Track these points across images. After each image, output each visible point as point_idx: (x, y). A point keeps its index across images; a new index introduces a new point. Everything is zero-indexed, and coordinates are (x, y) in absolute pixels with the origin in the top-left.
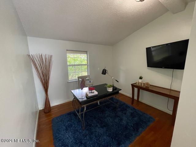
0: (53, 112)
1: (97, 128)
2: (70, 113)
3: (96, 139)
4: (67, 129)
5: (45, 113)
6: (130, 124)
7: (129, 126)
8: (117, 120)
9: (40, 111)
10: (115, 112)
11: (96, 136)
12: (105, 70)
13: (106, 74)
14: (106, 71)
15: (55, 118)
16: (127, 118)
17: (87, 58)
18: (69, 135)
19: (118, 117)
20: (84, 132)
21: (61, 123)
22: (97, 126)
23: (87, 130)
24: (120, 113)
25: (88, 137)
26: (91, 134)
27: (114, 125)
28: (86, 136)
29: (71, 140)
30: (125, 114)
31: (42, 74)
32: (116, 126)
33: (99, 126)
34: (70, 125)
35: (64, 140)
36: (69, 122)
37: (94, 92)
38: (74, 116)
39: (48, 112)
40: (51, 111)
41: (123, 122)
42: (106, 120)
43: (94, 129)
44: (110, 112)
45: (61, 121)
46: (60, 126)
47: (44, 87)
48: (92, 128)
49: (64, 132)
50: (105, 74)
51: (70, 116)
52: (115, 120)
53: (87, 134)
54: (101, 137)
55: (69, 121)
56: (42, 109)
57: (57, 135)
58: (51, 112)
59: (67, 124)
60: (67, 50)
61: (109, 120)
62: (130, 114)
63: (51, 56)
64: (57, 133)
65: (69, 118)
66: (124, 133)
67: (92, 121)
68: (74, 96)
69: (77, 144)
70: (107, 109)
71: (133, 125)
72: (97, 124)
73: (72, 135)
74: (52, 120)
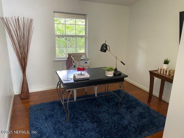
0: (32, 99)
1: (86, 123)
2: (54, 102)
3: (81, 134)
4: (46, 119)
5: (22, 99)
6: (132, 125)
7: (131, 127)
8: (115, 118)
9: (16, 96)
10: (117, 108)
11: (81, 131)
12: (105, 45)
13: (107, 51)
14: (106, 47)
15: (34, 106)
16: (132, 118)
17: (86, 25)
18: (48, 125)
19: (119, 114)
20: (67, 124)
21: (40, 111)
22: (86, 120)
23: (72, 123)
24: (123, 110)
25: (71, 130)
26: (76, 128)
27: (109, 122)
28: (69, 129)
29: (50, 130)
30: (131, 112)
31: (19, 45)
32: (112, 123)
33: (88, 120)
34: (51, 114)
35: (41, 129)
36: (50, 112)
37: (84, 75)
38: (59, 107)
39: (26, 99)
40: (29, 97)
41: (124, 121)
42: (101, 116)
43: (81, 123)
44: (109, 107)
45: (41, 110)
46: (38, 114)
47: (21, 64)
48: (79, 121)
49: (43, 121)
50: (105, 51)
51: (53, 105)
52: (113, 118)
53: (71, 127)
54: (87, 132)
55: (50, 110)
56: (18, 94)
57: (34, 123)
58: (29, 99)
59: (48, 113)
60: (54, 12)
61: (105, 116)
62: (139, 113)
63: (31, 20)
64: (34, 121)
65: (52, 107)
66: (120, 133)
67: (81, 114)
68: (60, 78)
69: (56, 134)
70: (106, 103)
71: (136, 127)
72: (87, 119)
73: (52, 125)
74: (30, 108)
